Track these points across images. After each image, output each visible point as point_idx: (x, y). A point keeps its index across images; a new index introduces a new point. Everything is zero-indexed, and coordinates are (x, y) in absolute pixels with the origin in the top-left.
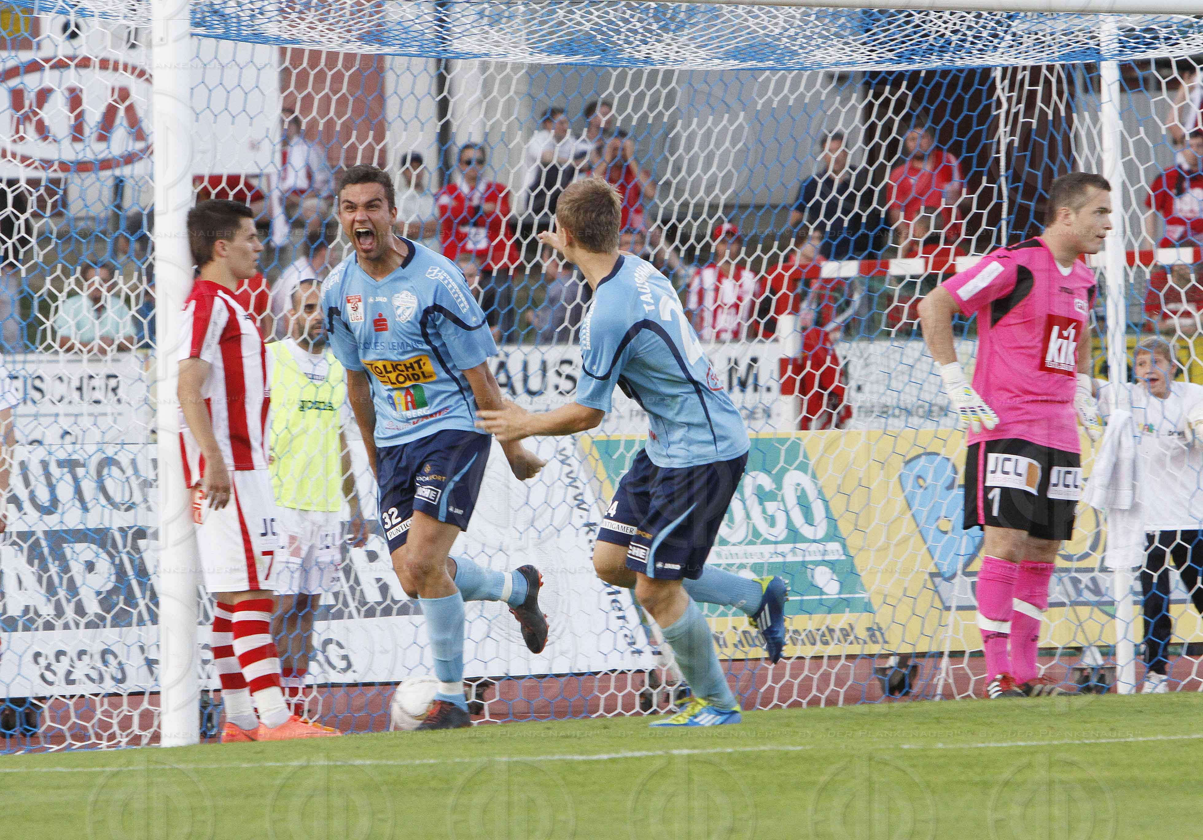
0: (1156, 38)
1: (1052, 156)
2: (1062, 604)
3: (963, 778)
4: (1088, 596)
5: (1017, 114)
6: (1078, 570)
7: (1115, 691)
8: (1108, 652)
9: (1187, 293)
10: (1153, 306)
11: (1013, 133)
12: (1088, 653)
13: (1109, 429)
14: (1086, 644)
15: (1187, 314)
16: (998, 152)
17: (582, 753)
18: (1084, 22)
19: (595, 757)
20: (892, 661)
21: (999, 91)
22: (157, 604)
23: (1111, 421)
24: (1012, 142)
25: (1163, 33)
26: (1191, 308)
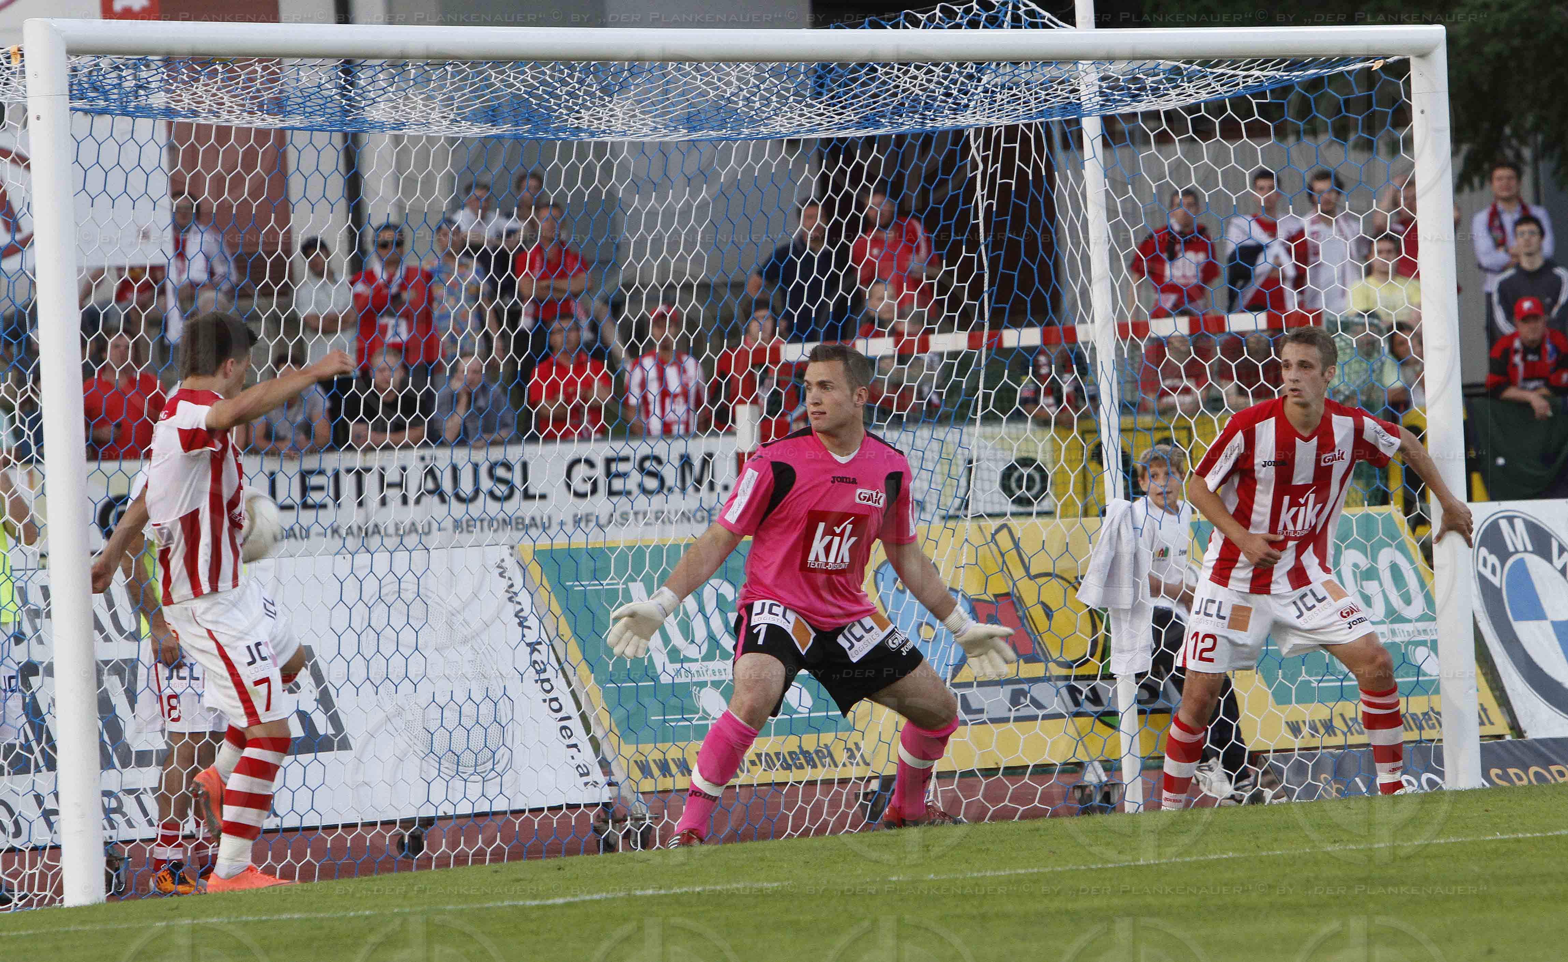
0: (1143, 89)
1: (1035, 220)
2: (1060, 716)
3: (959, 911)
4: (1088, 707)
5: (993, 175)
6: (1077, 678)
7: (1122, 810)
8: (1112, 766)
9: (1185, 367)
10: (1149, 383)
11: (990, 196)
12: (1090, 768)
13: (1107, 520)
14: (1087, 759)
15: (1187, 391)
16: (976, 217)
17: (534, 897)
18: (1064, 71)
19: (550, 902)
20: (875, 785)
21: (973, 150)
22: (54, 748)
23: (1108, 510)
24: (991, 205)
25: (1149, 81)
26: (1190, 384)
